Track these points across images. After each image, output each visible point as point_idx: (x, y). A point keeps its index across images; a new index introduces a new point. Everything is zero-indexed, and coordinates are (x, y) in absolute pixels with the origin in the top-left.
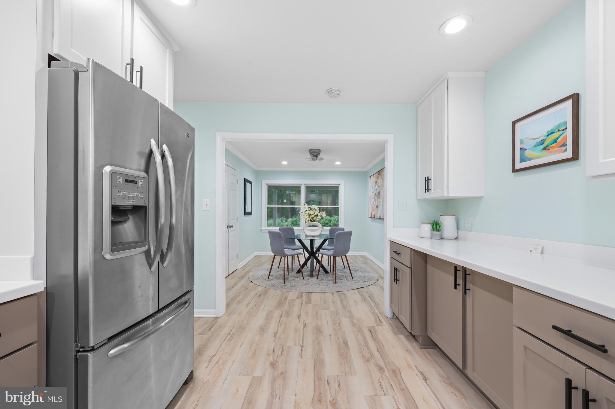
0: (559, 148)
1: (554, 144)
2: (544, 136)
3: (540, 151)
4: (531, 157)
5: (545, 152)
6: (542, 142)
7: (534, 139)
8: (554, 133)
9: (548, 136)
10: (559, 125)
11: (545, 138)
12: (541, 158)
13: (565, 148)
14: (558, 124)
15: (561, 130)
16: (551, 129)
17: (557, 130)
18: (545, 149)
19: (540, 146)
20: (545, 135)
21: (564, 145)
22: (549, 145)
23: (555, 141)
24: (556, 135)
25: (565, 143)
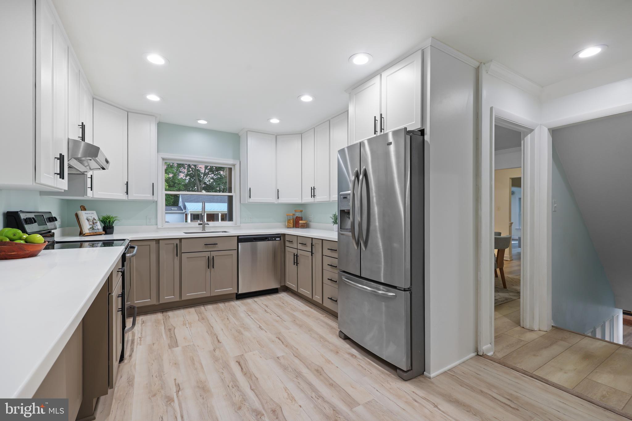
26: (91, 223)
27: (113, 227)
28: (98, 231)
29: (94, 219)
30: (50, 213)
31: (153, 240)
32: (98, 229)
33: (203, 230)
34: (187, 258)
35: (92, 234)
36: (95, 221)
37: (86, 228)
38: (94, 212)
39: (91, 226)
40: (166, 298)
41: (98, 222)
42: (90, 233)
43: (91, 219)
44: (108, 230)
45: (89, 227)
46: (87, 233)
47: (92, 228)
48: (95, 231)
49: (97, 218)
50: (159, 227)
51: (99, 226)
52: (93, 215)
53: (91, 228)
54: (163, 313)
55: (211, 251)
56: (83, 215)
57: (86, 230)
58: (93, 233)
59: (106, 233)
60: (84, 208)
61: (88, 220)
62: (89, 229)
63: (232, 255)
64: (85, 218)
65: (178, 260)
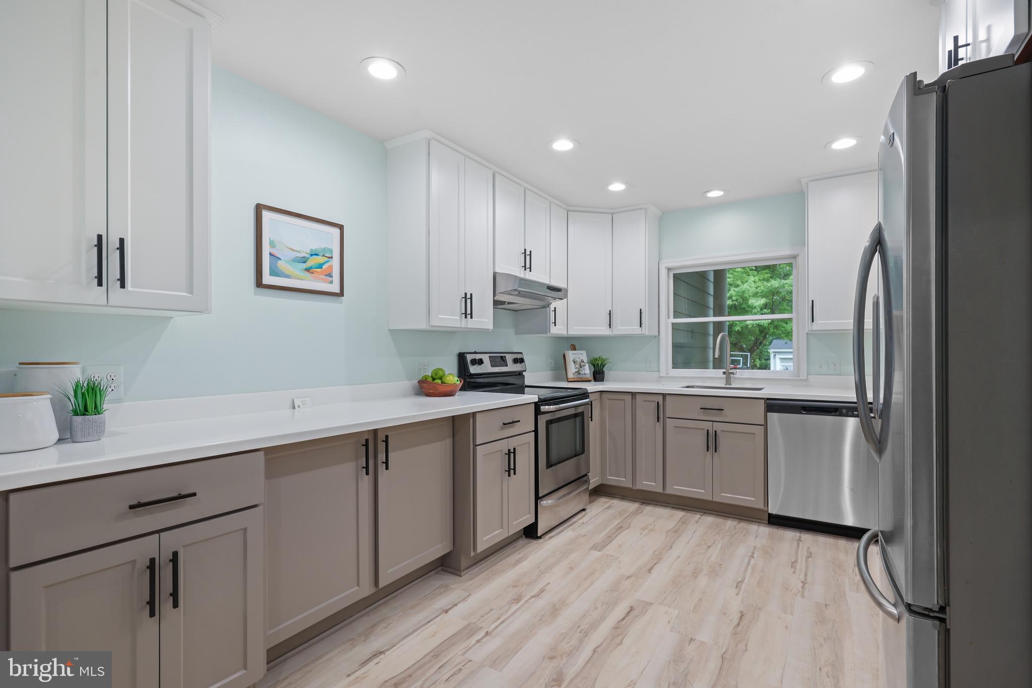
0: (325, 277)
1: (319, 270)
2: (308, 254)
3: (302, 270)
4: (287, 273)
5: (307, 274)
6: (304, 260)
7: (293, 250)
8: (318, 255)
9: (312, 255)
10: (324, 249)
11: (308, 256)
12: (302, 280)
13: (331, 279)
14: (323, 247)
15: (326, 257)
16: (315, 249)
17: (322, 254)
18: (307, 270)
19: (301, 264)
20: (308, 252)
21: (330, 275)
22: (313, 267)
23: (320, 266)
24: (320, 259)
25: (331, 274)
26: (578, 366)
27: (603, 373)
28: (584, 376)
29: (582, 361)
30: (521, 353)
31: (629, 394)
32: (585, 374)
33: (726, 385)
34: (675, 427)
35: (576, 380)
36: (582, 364)
37: (572, 370)
38: (584, 352)
39: (577, 370)
40: (644, 482)
41: (587, 365)
42: (574, 378)
43: (579, 360)
44: (597, 376)
45: (574, 370)
46: (571, 378)
47: (578, 373)
48: (581, 376)
49: (585, 360)
50: (662, 375)
51: (587, 371)
52: (582, 356)
53: (576, 372)
54: (641, 505)
55: (713, 421)
56: (571, 355)
57: (571, 375)
58: (578, 378)
59: (595, 380)
60: (574, 348)
61: (574, 362)
62: (574, 374)
63: (754, 434)
64: (571, 359)
65: (660, 428)
